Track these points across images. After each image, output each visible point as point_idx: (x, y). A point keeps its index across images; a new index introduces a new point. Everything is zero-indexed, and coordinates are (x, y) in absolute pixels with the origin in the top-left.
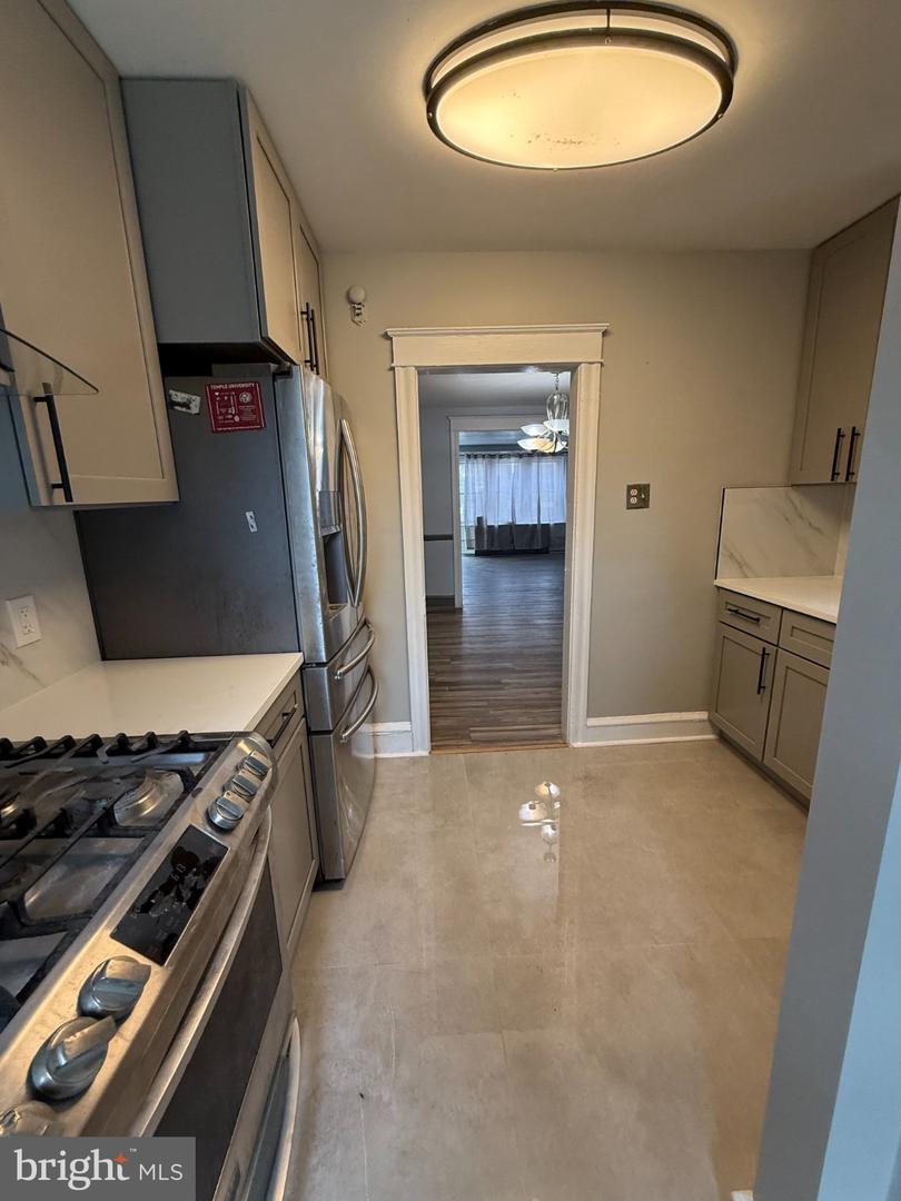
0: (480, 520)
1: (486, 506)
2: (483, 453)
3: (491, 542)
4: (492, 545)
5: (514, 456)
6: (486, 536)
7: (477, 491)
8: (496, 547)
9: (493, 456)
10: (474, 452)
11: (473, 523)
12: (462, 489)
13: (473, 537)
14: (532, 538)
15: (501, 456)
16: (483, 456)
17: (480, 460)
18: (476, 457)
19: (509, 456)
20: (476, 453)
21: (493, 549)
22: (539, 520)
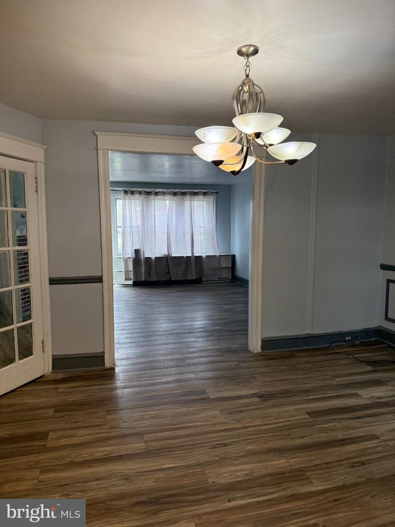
0: (137, 252)
1: (144, 238)
2: (140, 190)
3: (149, 272)
4: (149, 275)
5: (170, 194)
6: (143, 267)
7: (134, 225)
8: (154, 278)
9: (149, 193)
10: (131, 188)
11: (130, 254)
12: (119, 222)
13: (131, 268)
14: (187, 269)
15: (156, 194)
16: (140, 193)
17: (137, 196)
18: (133, 193)
19: (164, 194)
20: (133, 189)
21: (150, 280)
22: (193, 253)
